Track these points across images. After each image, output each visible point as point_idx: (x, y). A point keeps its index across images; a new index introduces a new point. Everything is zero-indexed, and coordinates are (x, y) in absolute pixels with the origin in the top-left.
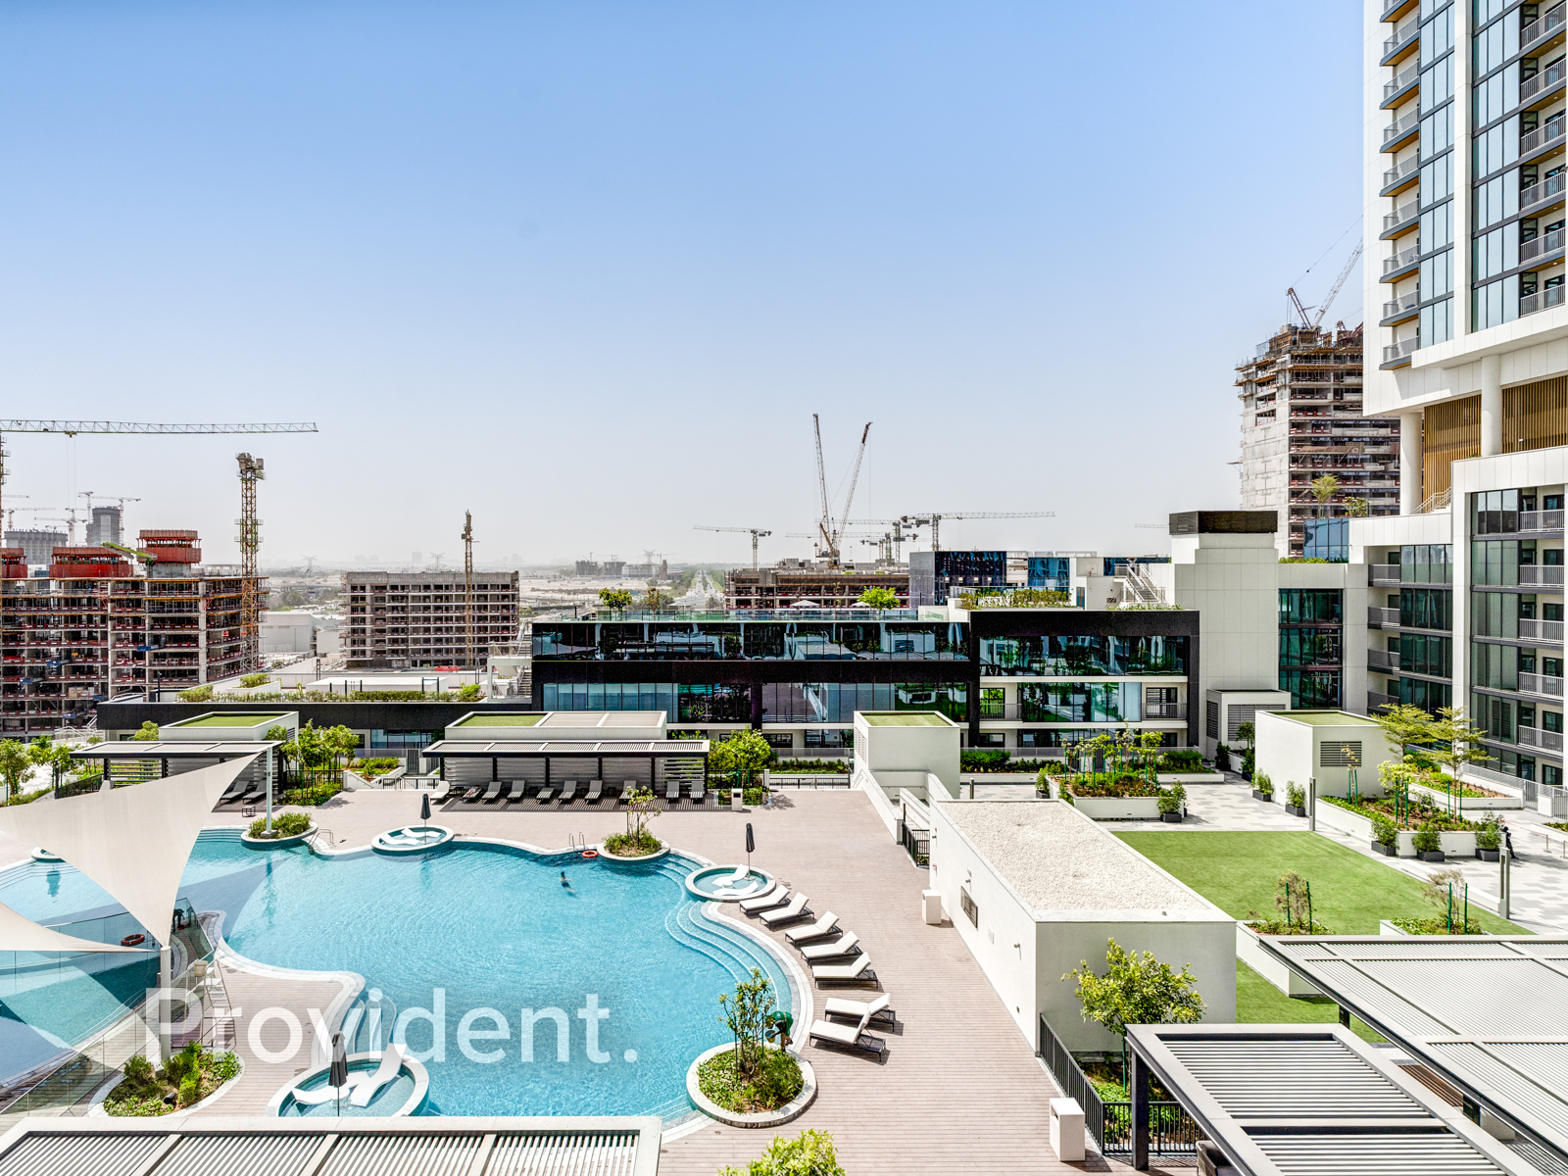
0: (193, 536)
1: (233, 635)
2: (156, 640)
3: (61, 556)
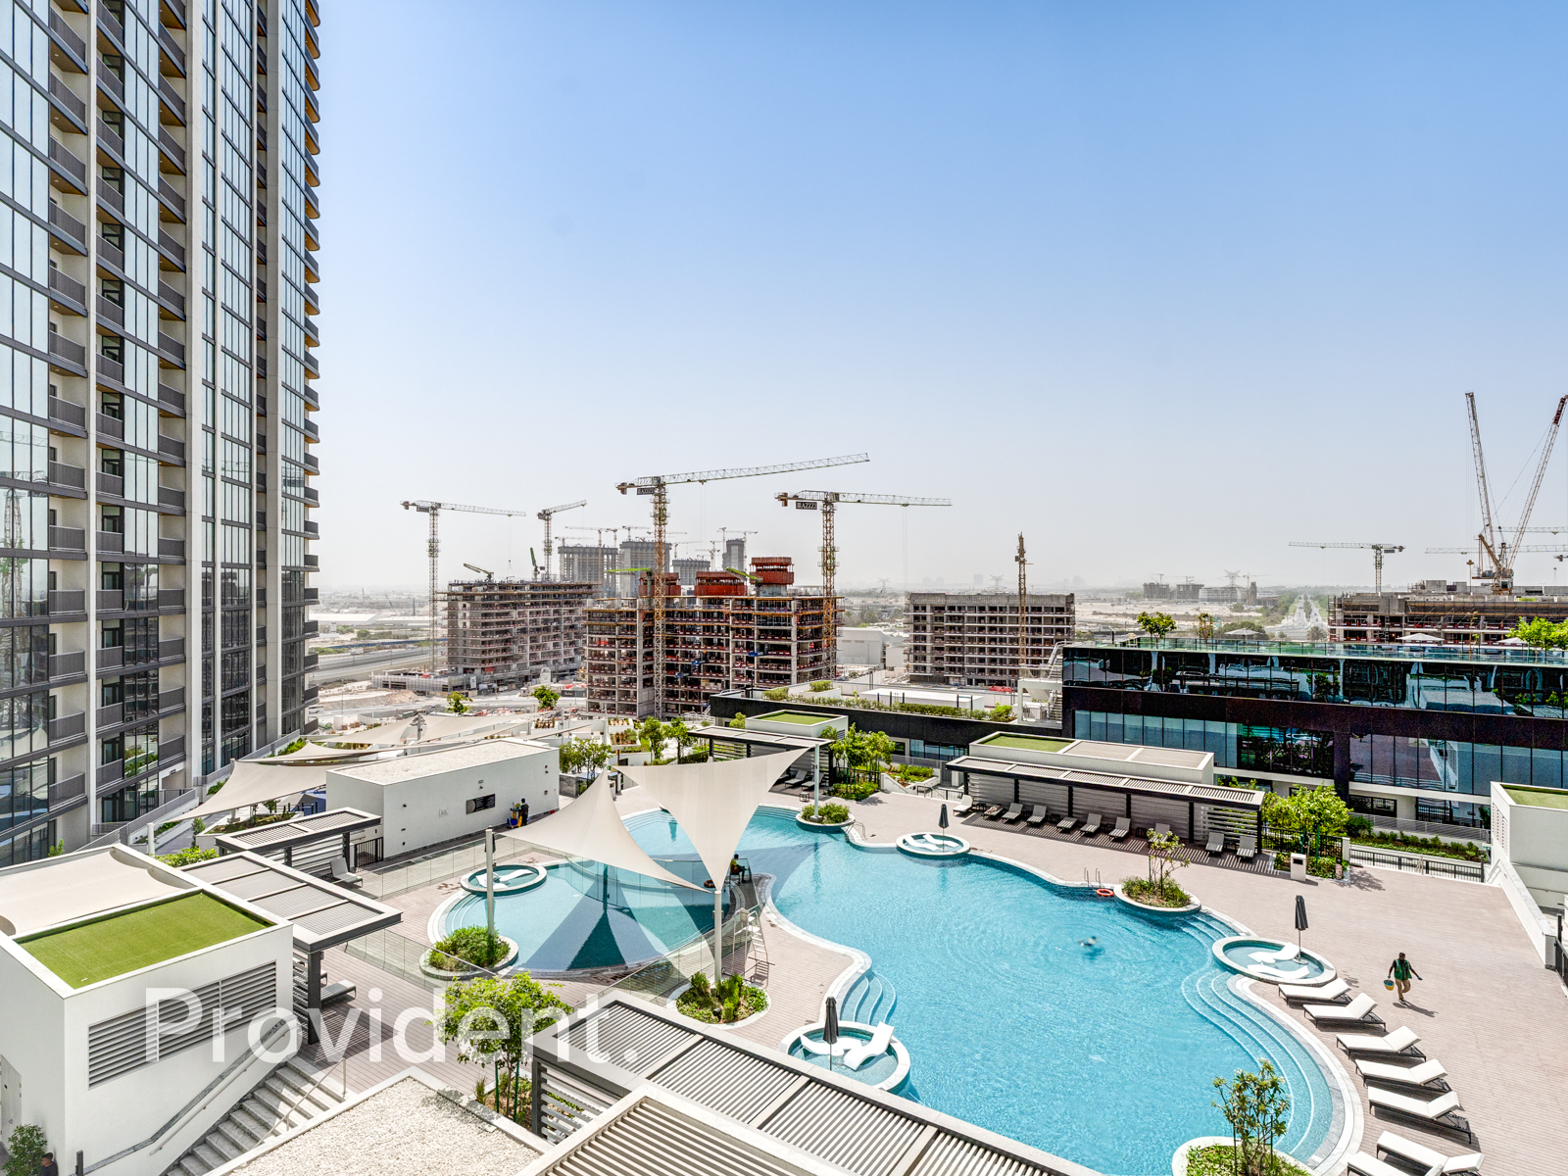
0: (787, 562)
1: (817, 646)
2: (762, 647)
3: (701, 578)
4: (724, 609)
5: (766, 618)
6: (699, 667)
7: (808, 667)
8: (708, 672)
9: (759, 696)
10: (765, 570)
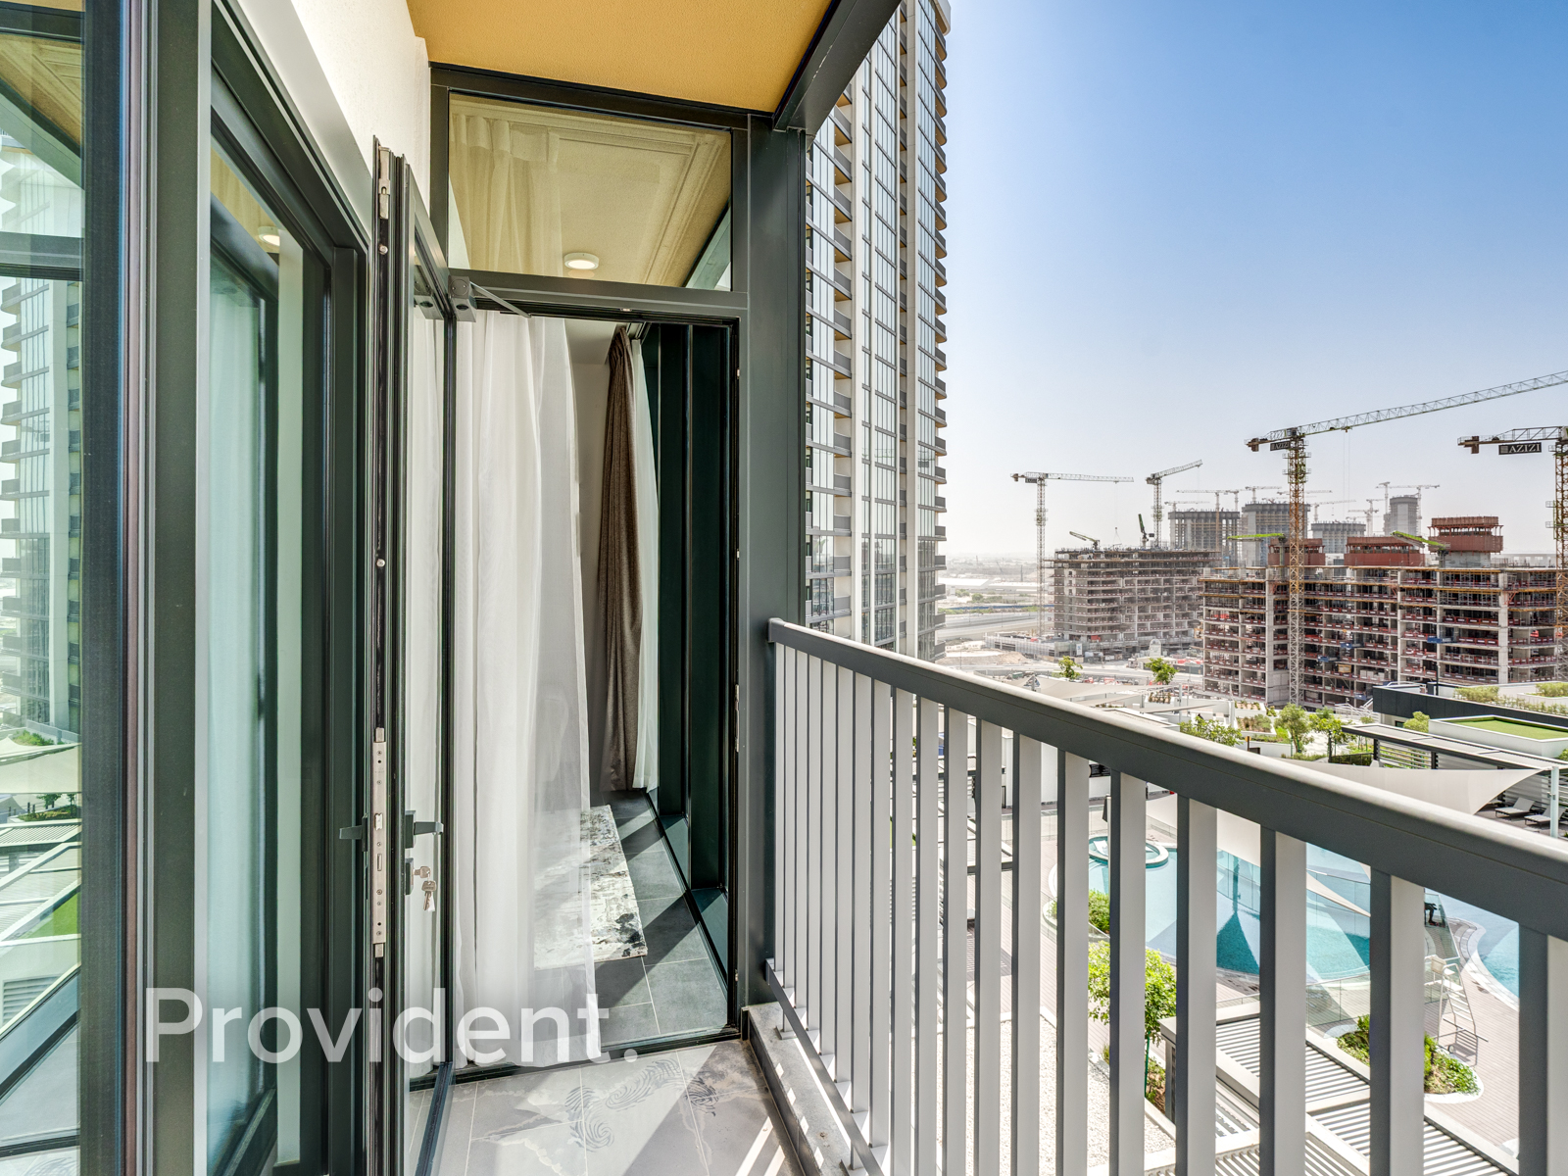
0: (1493, 522)
1: (1545, 636)
2: (1449, 632)
3: (1355, 545)
4: (1388, 582)
5: (1456, 595)
6: (1352, 650)
7: (1527, 662)
8: (1366, 657)
9: (1448, 693)
10: (1454, 534)
